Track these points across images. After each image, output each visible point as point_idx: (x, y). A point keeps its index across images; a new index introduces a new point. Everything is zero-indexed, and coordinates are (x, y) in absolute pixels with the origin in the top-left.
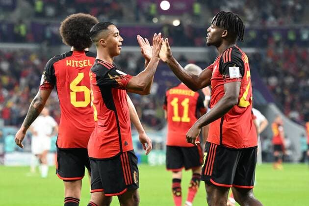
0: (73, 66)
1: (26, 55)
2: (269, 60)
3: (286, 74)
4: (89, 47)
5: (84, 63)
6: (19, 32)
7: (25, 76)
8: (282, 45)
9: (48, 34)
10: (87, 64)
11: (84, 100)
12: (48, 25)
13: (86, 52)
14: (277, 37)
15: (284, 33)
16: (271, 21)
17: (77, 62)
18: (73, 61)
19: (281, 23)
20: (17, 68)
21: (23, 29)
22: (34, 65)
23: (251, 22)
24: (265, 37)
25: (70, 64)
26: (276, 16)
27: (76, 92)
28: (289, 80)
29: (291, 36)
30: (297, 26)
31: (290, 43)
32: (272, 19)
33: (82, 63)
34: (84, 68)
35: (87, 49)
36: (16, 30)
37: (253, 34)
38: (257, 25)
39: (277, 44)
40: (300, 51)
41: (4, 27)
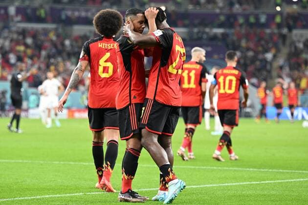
0: (104, 47)
1: (46, 32)
2: (235, 38)
3: (248, 49)
4: (115, 34)
5: (112, 46)
6: (40, 15)
7: (45, 49)
8: (244, 27)
9: (63, 17)
10: (113, 46)
11: (108, 72)
12: (63, 9)
13: (113, 38)
14: (241, 20)
15: (247, 17)
16: (237, 8)
17: (106, 45)
18: (104, 44)
19: (244, 10)
20: (39, 43)
21: (42, 13)
22: (51, 41)
23: (221, 9)
24: (232, 20)
25: (101, 46)
26: (241, 4)
27: (104, 67)
28: (250, 54)
29: (252, 20)
30: (256, 12)
31: (251, 25)
32: (237, 6)
33: (110, 46)
34: (111, 49)
35: (114, 36)
36: (38, 13)
37: (222, 18)
38: (226, 11)
39: (241, 25)
40: (259, 31)
41: (29, 11)
